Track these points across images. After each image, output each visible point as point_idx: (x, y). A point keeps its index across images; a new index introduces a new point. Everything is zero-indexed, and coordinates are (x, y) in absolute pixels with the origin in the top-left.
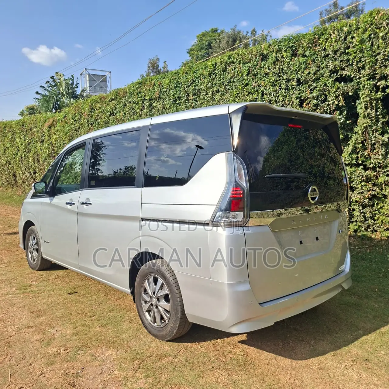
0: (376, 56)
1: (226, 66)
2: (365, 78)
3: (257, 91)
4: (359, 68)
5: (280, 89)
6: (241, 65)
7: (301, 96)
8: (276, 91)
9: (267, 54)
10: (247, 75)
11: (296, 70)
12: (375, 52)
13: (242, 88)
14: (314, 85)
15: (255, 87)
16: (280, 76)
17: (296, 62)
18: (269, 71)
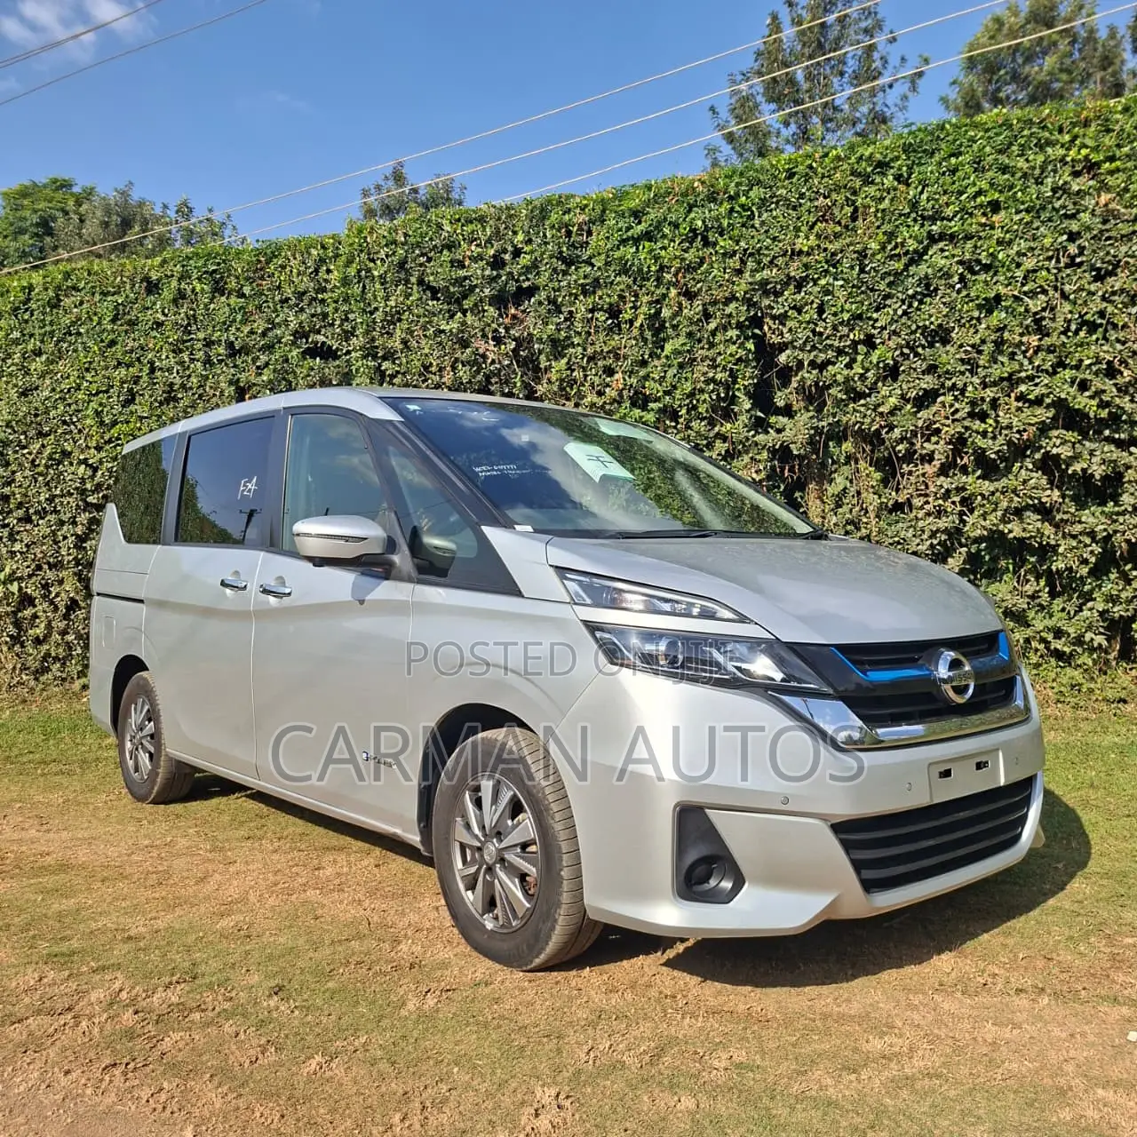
0: (372, 313)
1: (57, 295)
2: (358, 354)
3: (138, 359)
4: (346, 332)
5: (192, 360)
6: (97, 297)
7: (238, 379)
8: (181, 363)
9: (159, 280)
10: (113, 321)
11: (224, 323)
12: (369, 304)
13: (100, 349)
14: (264, 358)
15: (132, 351)
16: (190, 333)
17: (222, 307)
18: (164, 319)
